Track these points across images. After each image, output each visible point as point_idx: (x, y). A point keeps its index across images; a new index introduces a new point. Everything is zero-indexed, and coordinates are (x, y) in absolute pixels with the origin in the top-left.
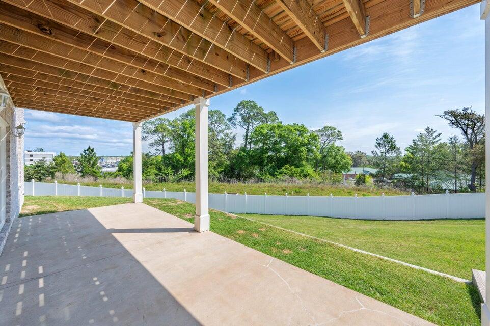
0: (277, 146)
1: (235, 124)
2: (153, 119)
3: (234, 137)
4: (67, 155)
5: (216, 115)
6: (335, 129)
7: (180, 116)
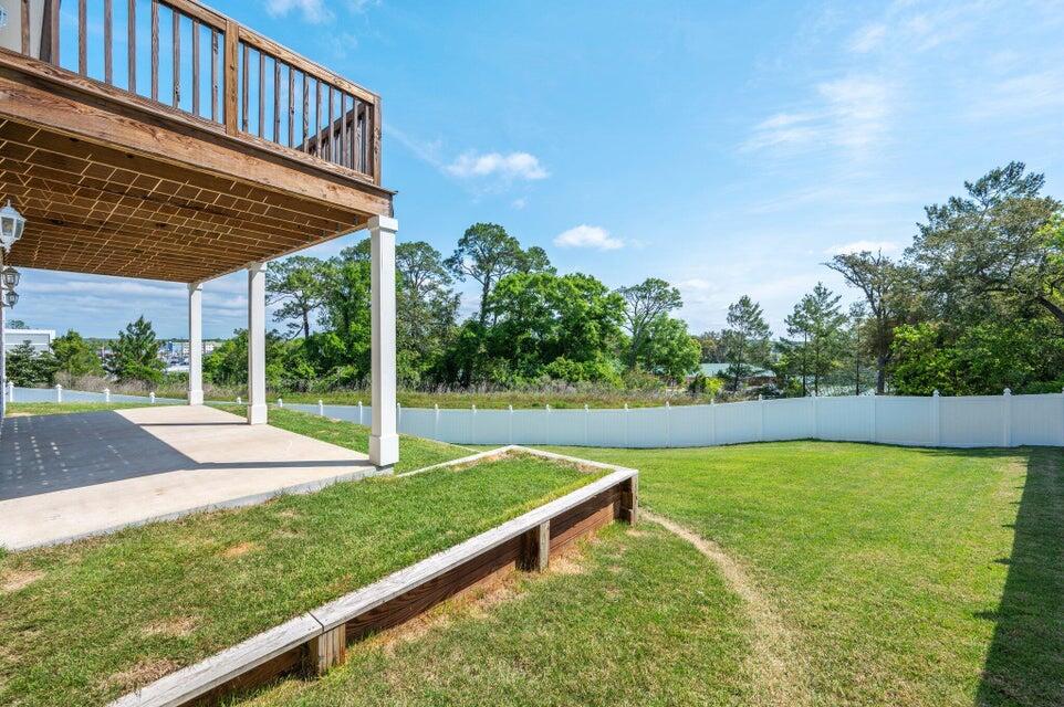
0: (542, 320)
1: (461, 273)
2: (282, 259)
3: (456, 298)
4: (85, 335)
5: (420, 253)
6: (666, 285)
7: (342, 253)
